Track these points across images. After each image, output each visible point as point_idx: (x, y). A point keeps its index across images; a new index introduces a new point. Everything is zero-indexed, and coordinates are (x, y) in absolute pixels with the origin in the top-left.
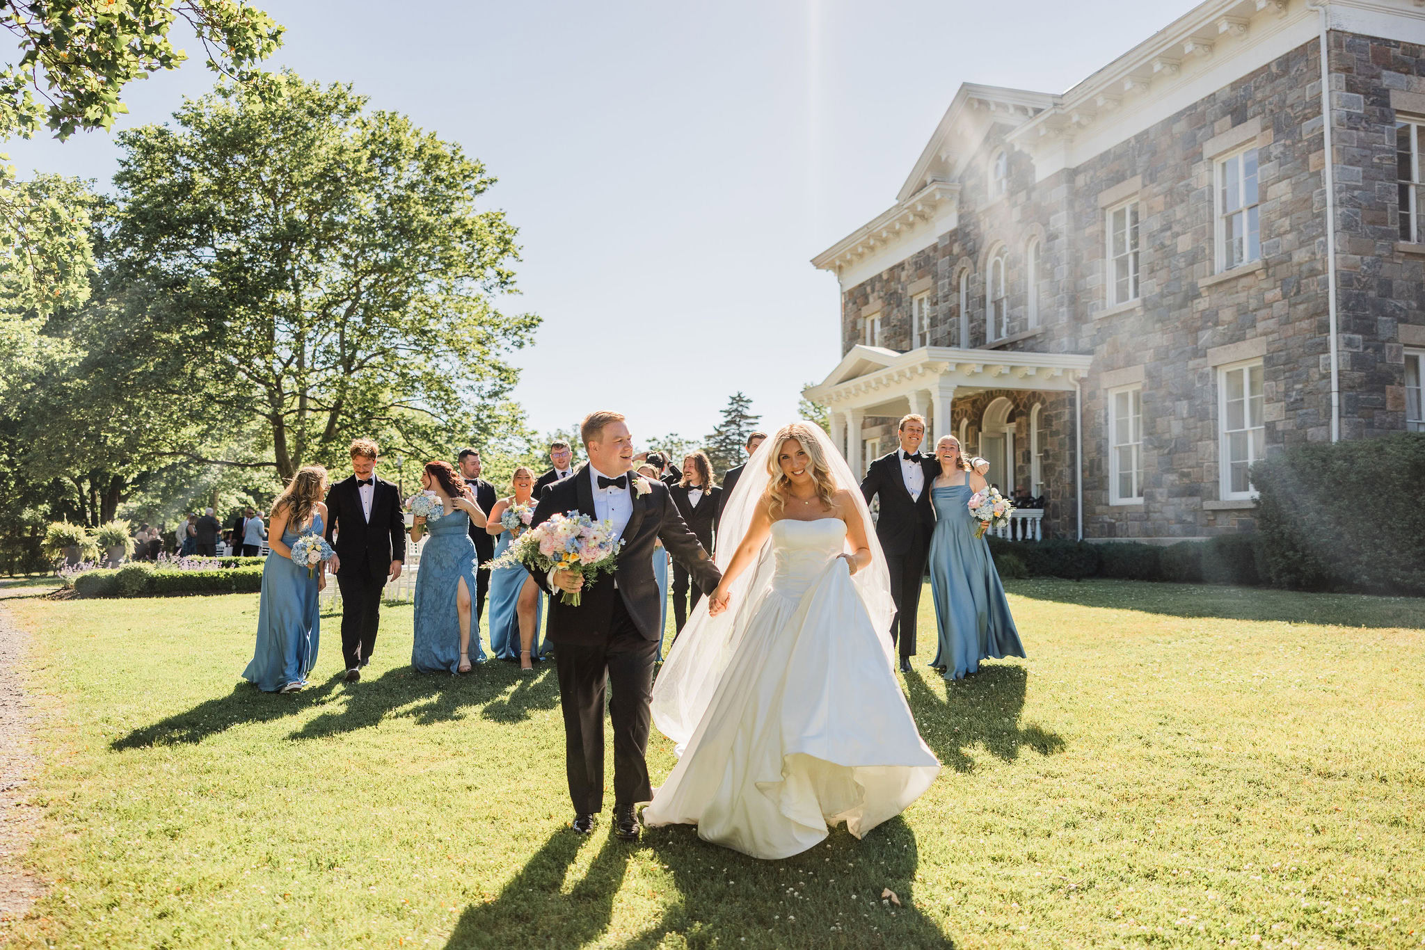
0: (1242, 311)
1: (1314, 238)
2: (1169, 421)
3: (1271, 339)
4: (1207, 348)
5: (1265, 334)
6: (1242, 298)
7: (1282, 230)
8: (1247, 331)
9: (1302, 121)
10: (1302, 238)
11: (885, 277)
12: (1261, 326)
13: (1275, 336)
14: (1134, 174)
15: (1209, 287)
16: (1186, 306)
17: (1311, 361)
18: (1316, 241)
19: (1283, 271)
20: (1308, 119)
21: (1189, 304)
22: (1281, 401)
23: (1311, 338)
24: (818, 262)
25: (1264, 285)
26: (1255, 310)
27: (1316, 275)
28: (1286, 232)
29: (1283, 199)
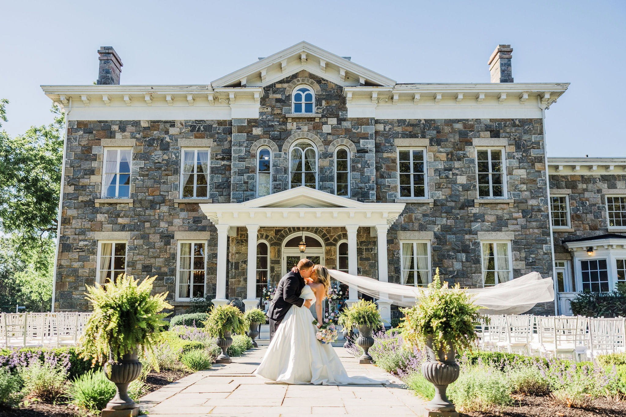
0: (499, 218)
1: (539, 197)
2: (452, 262)
3: (517, 234)
4: (478, 231)
5: (514, 231)
6: (500, 213)
7: (523, 189)
8: (503, 228)
9: (531, 148)
10: (532, 196)
11: (144, 125)
12: (511, 227)
13: (520, 233)
14: (424, 137)
15: (480, 204)
16: (464, 209)
17: (539, 246)
18: (540, 198)
19: (523, 206)
20: (534, 149)
21: (466, 208)
22: (523, 261)
23: (539, 237)
24: (48, 90)
25: (513, 210)
26: (508, 219)
27: (540, 212)
28: (525, 191)
29: (522, 177)
